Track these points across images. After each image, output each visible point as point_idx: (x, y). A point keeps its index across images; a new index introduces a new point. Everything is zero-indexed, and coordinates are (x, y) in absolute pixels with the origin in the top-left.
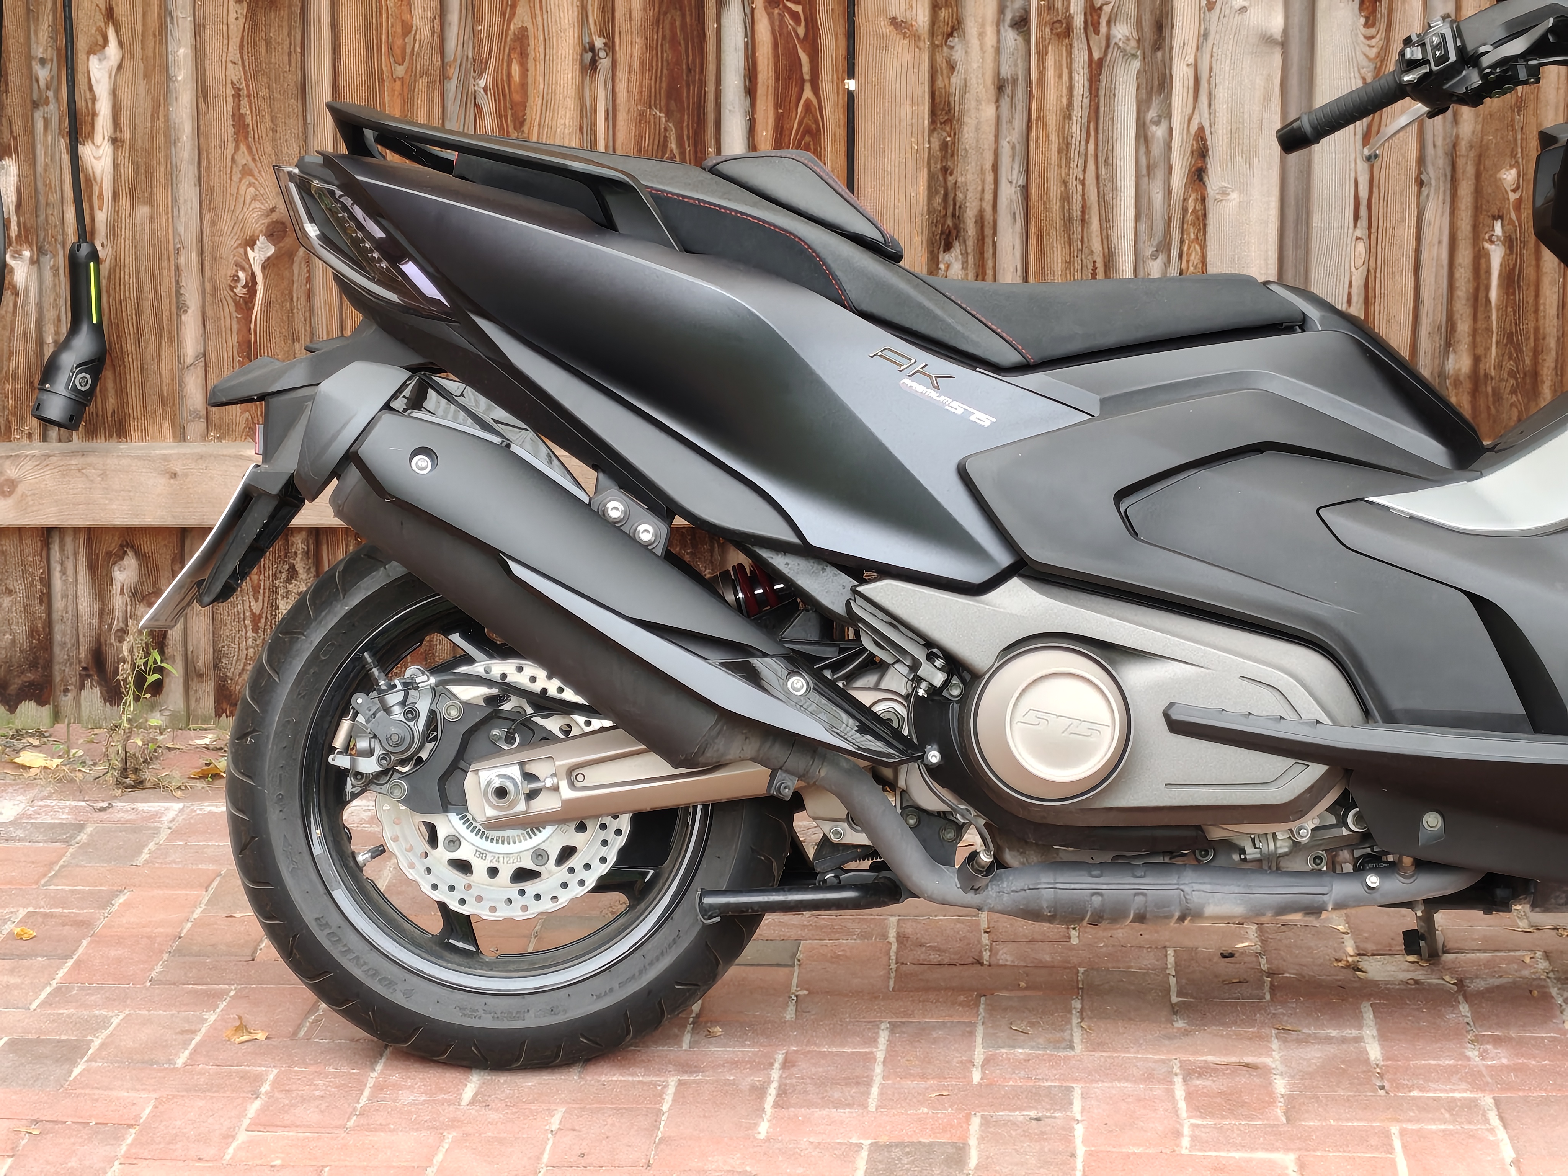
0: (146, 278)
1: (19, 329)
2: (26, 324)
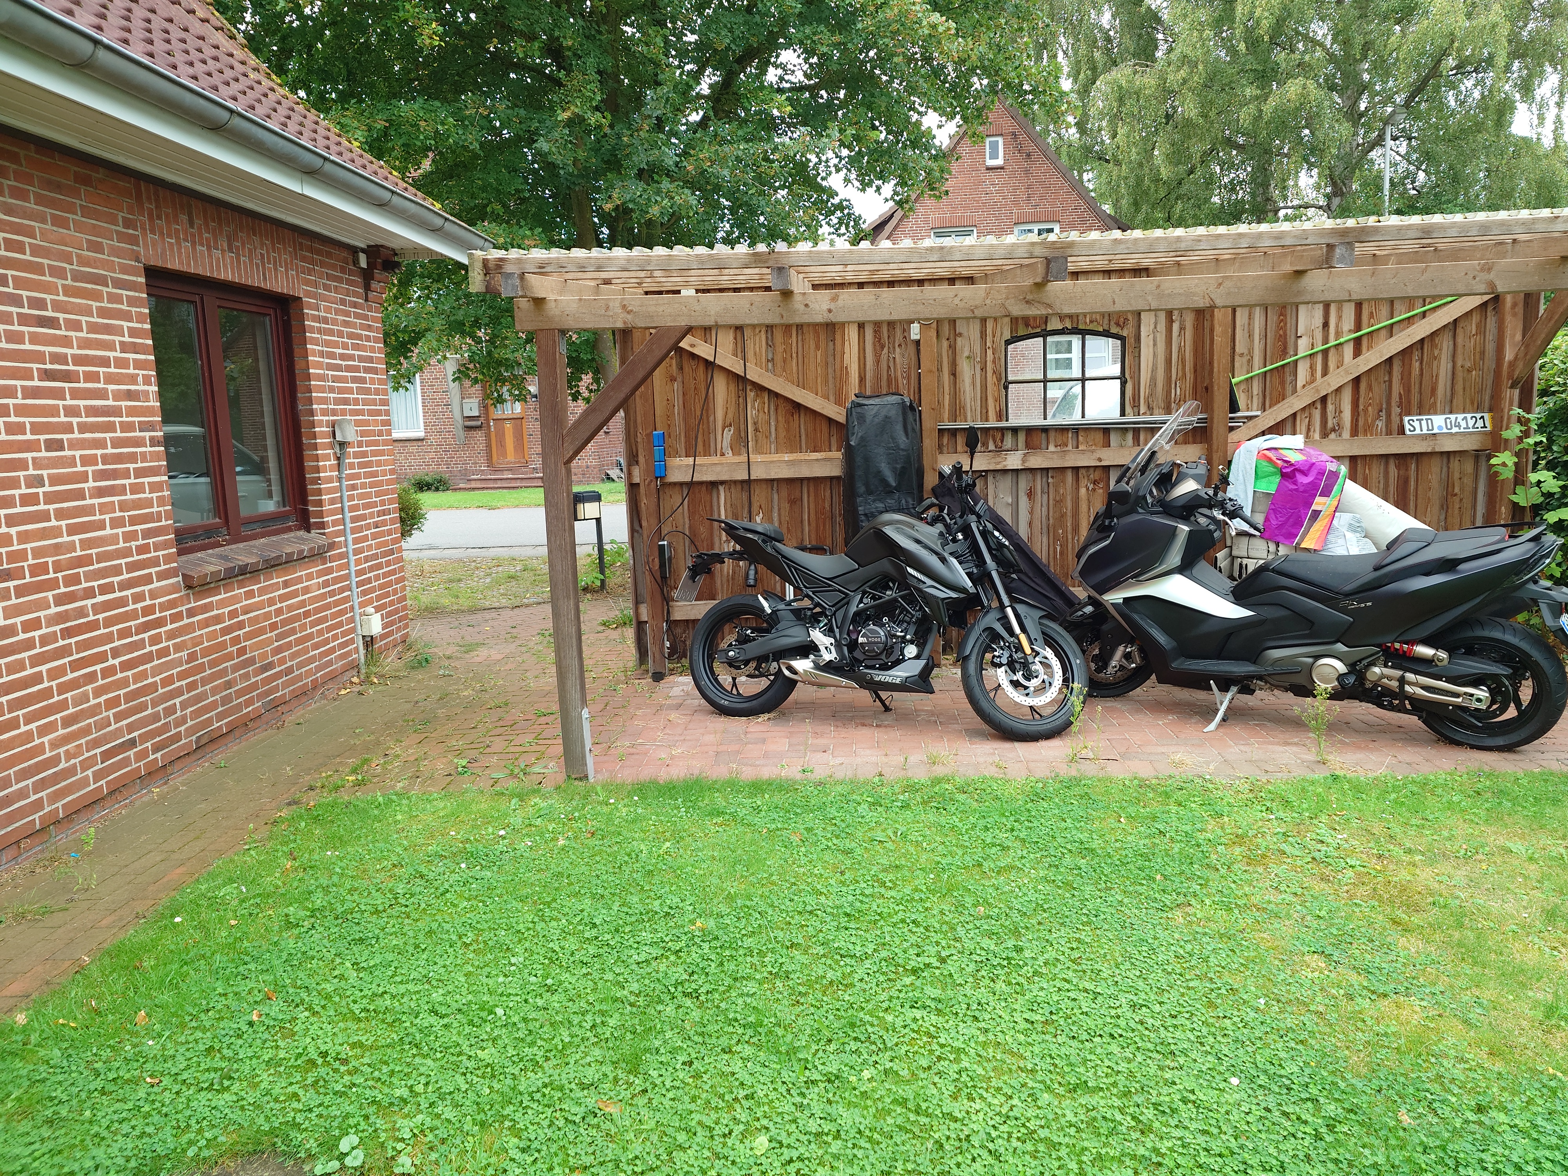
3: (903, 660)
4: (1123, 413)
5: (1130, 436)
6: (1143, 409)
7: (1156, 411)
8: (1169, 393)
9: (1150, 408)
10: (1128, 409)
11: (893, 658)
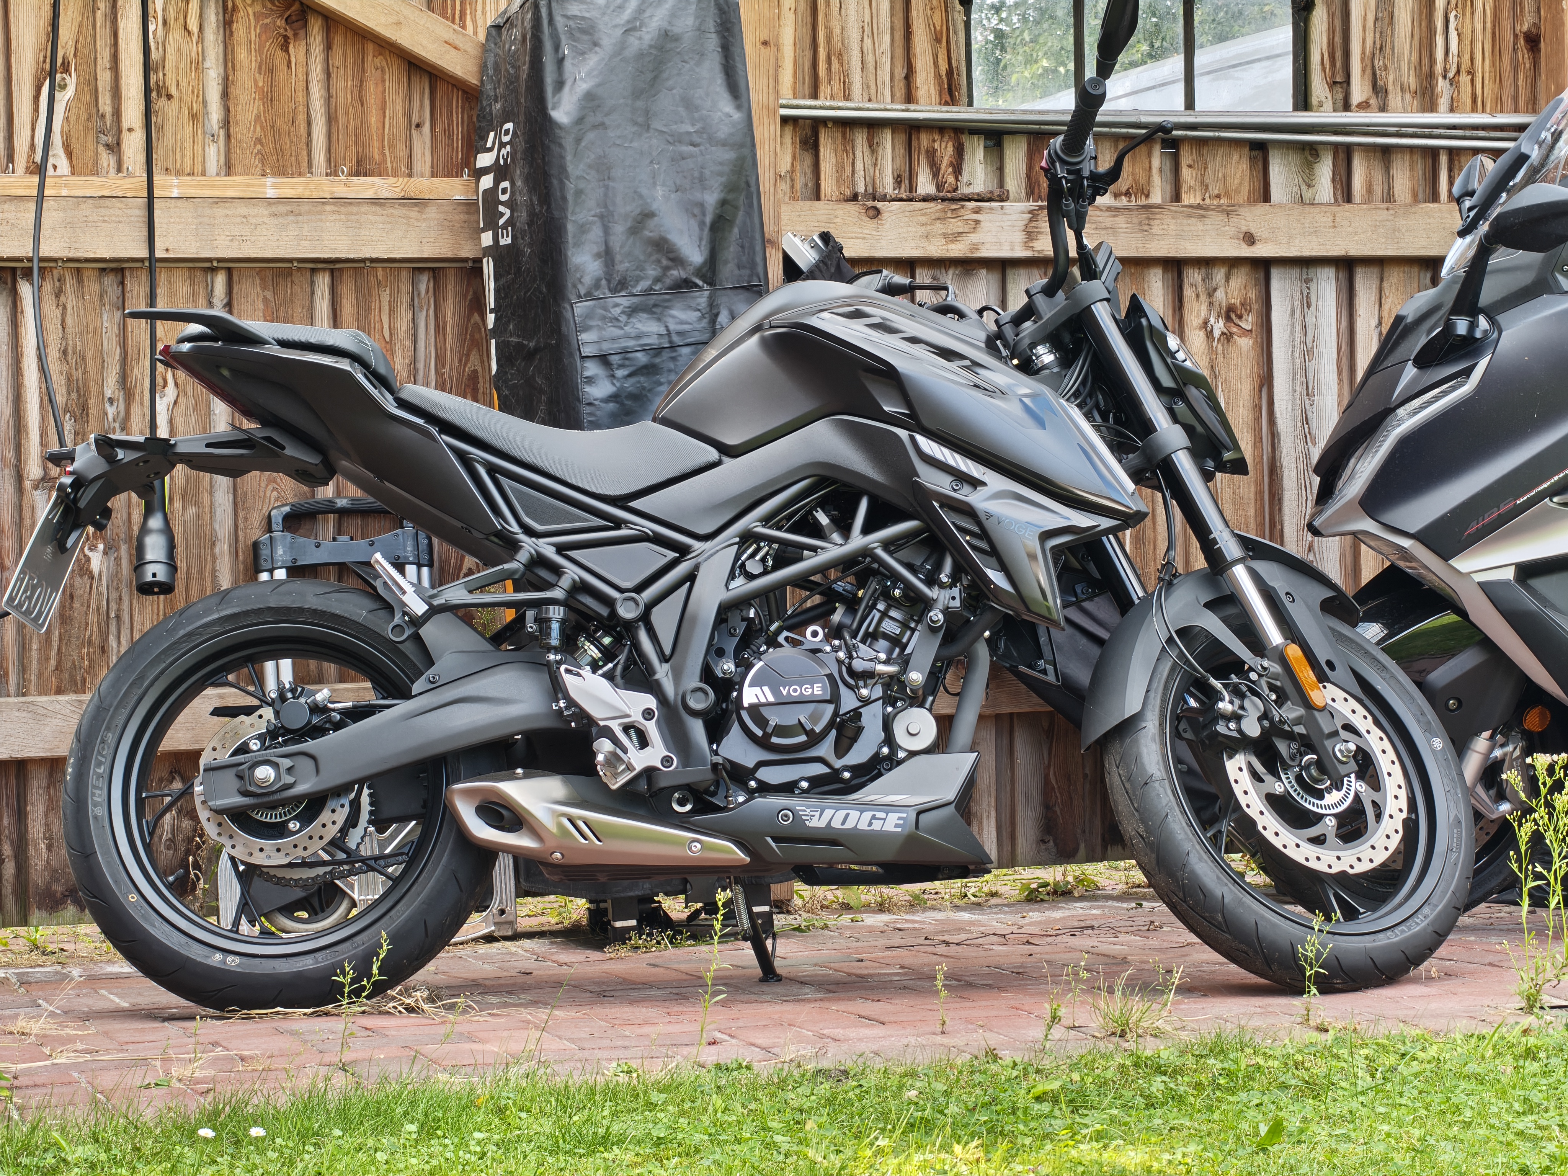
0: (194, 563)
1: (93, 605)
2: (99, 601)
3: (892, 762)
4: (1303, 101)
5: (1325, 170)
6: (1359, 91)
7: (1395, 98)
8: (1427, 45)
9: (1378, 89)
10: (1319, 88)
11: (859, 754)
